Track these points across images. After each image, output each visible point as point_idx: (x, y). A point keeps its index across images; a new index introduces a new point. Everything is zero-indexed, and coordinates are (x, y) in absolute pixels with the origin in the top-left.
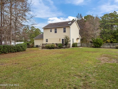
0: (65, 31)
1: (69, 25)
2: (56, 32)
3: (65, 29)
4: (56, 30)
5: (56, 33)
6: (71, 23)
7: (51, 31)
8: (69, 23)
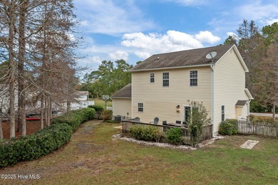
0: (194, 82)
1: (209, 61)
2: (166, 83)
3: (194, 74)
4: (166, 76)
5: (166, 88)
6: (214, 54)
7: (152, 80)
8: (208, 57)
